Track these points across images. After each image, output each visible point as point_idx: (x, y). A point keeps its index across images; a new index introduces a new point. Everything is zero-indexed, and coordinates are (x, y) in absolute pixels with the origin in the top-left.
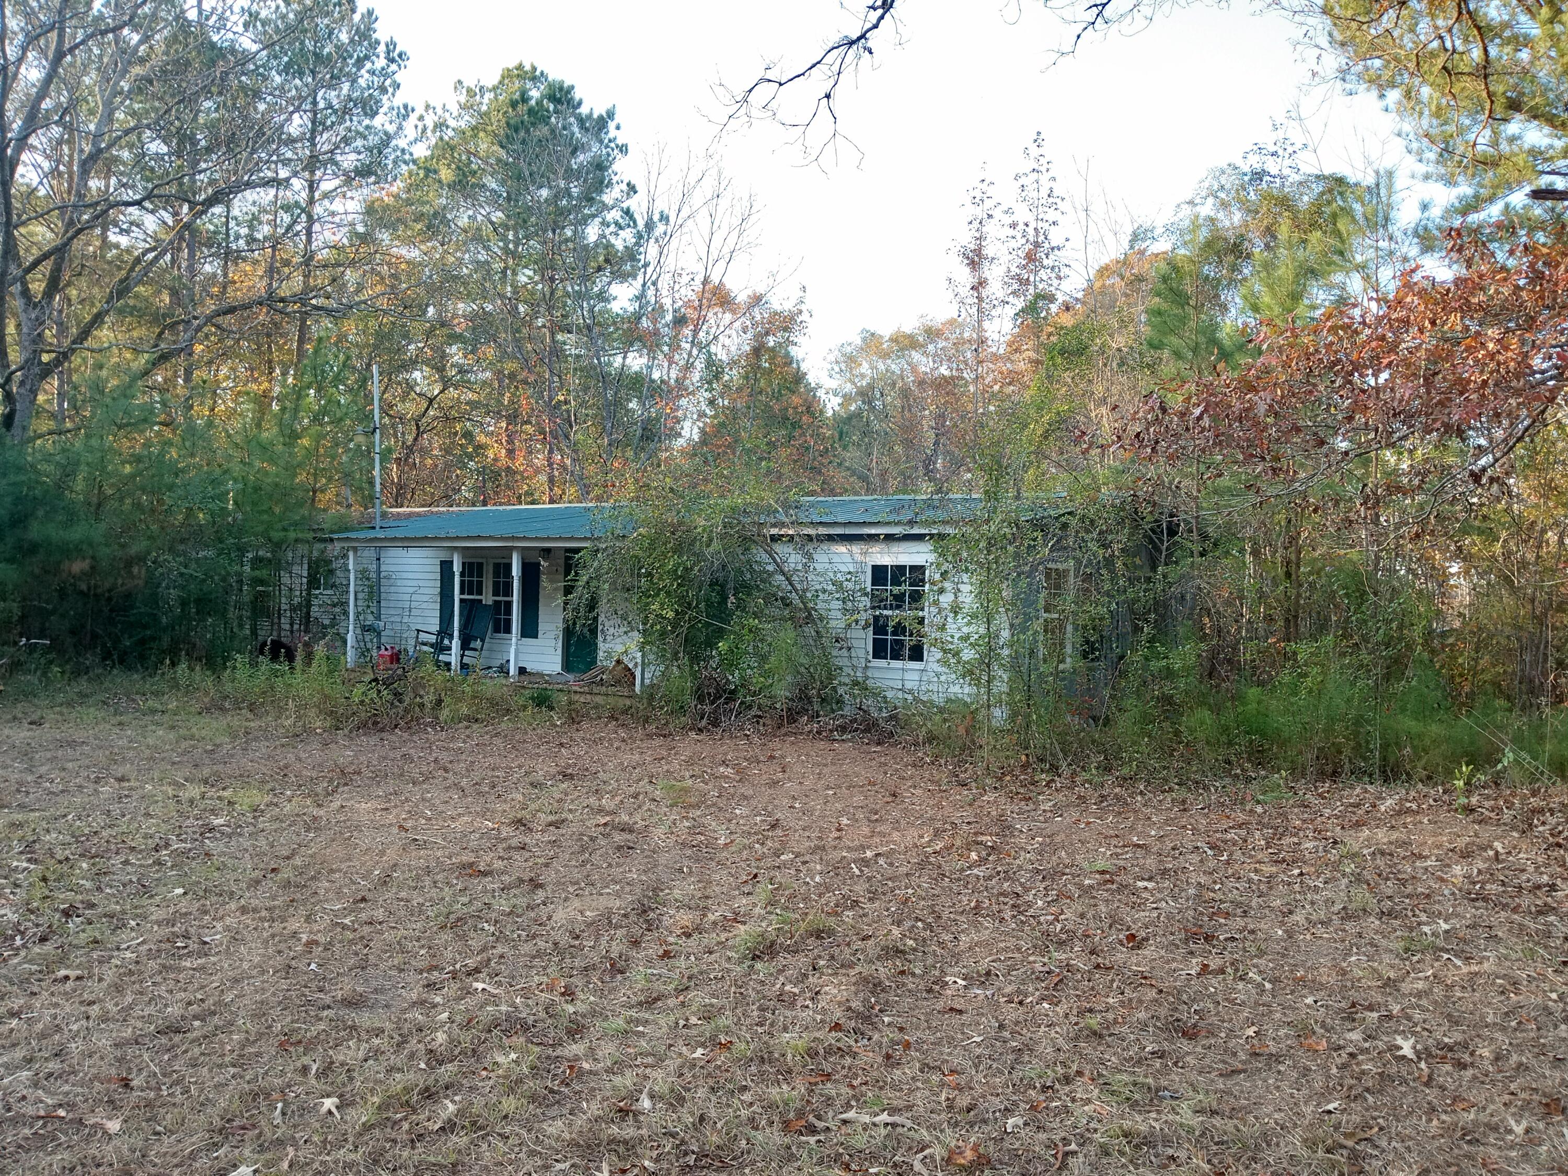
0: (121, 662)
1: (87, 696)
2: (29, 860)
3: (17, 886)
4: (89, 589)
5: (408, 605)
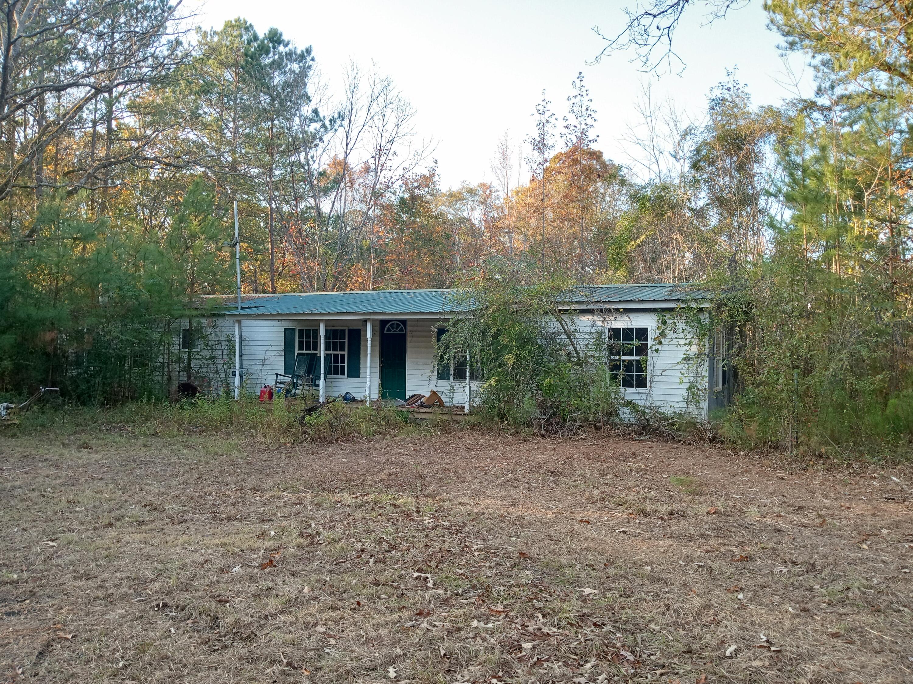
5: (262, 358)
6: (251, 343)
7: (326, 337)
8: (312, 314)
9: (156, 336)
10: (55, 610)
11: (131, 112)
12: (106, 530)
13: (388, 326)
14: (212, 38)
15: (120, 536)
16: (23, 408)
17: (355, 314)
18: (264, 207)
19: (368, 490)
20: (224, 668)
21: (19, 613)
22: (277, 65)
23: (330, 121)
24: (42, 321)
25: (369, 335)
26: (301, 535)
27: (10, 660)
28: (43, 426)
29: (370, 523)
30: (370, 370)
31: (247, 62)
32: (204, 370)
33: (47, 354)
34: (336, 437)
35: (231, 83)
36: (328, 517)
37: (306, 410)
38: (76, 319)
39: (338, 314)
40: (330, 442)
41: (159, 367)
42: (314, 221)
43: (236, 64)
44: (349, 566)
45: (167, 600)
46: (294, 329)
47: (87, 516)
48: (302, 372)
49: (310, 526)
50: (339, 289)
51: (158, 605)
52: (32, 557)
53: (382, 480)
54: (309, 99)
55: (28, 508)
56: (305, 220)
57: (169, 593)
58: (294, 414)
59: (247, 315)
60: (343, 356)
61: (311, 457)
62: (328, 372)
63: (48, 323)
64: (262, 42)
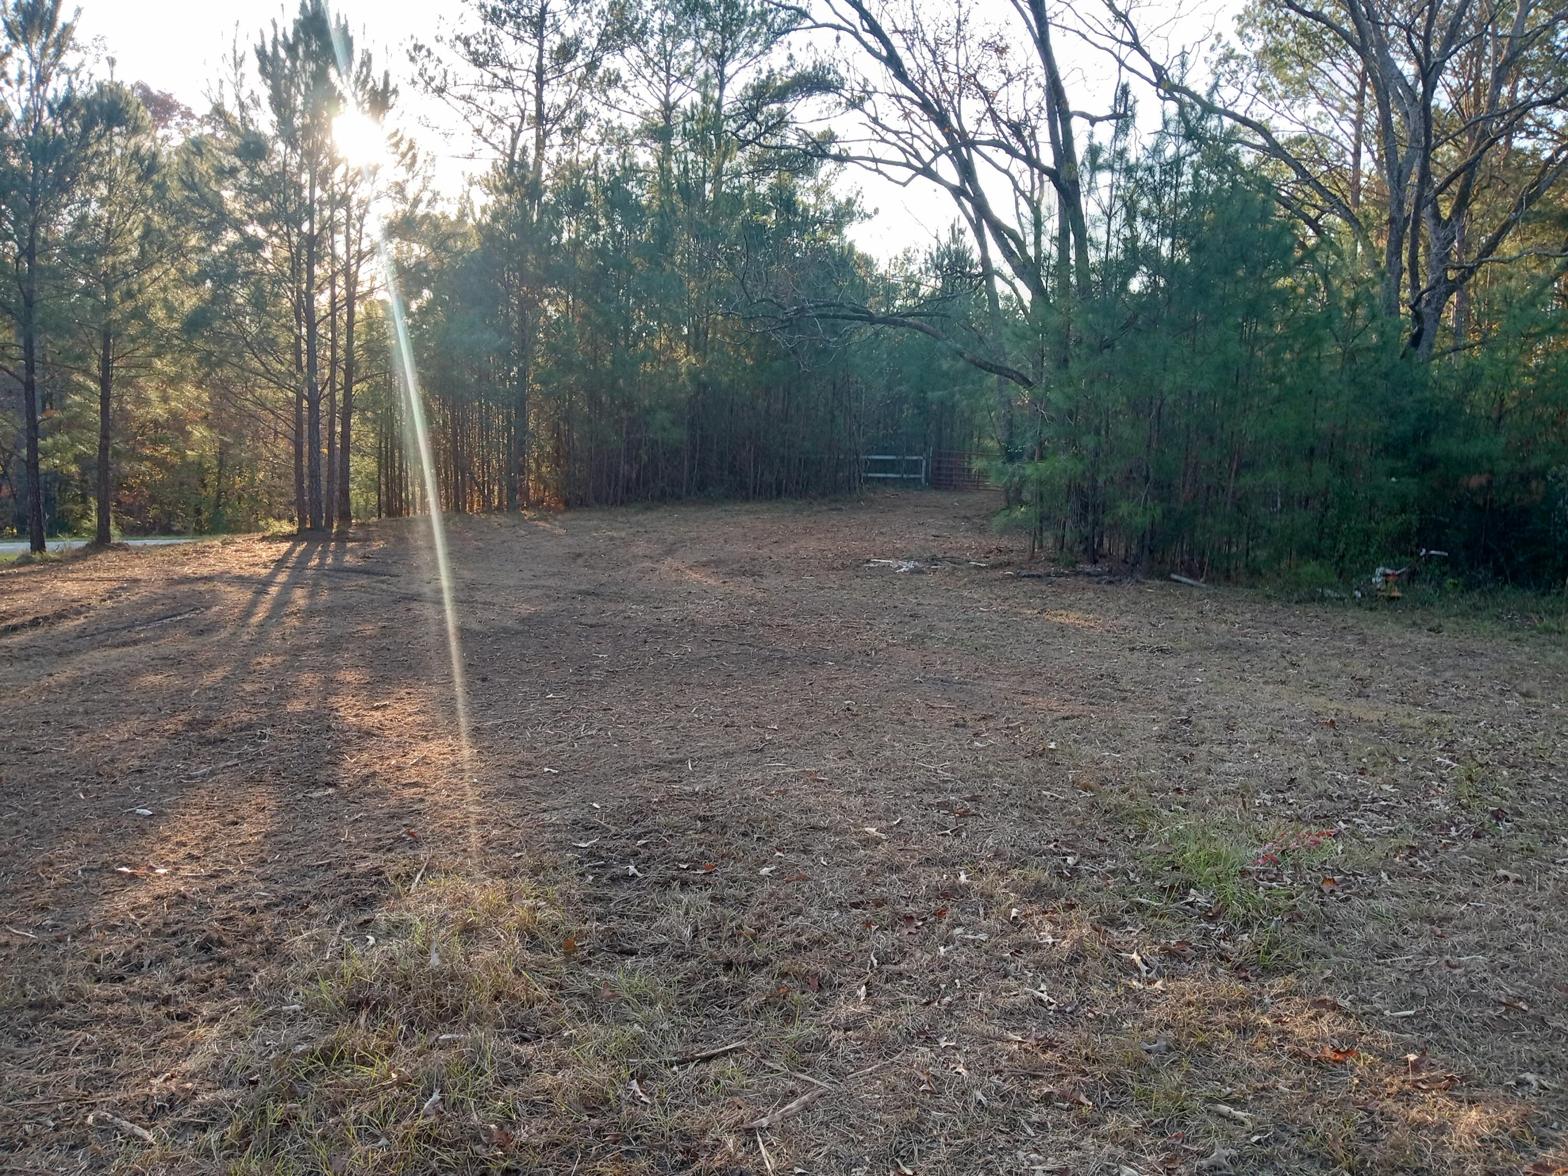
0: (1514, 577)
1: (1479, 609)
2: (1452, 759)
3: (1444, 780)
4: (1485, 504)
38: (1522, 457)
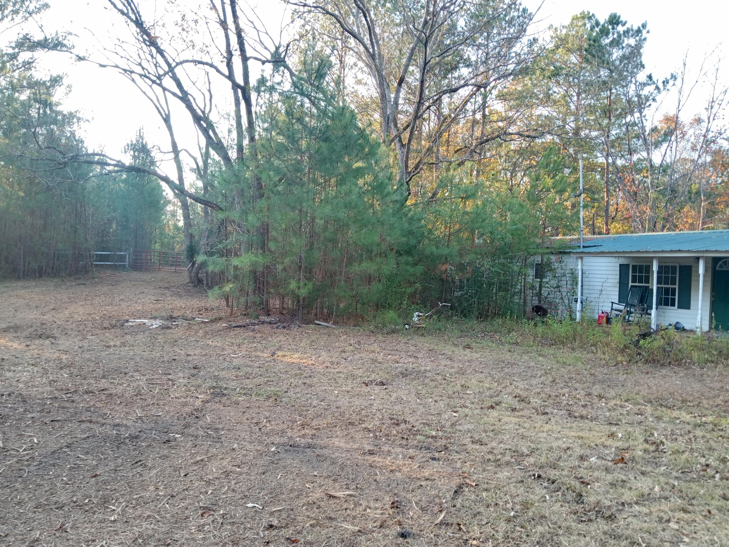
5: (600, 288)
6: (590, 276)
7: (658, 273)
8: (647, 252)
9: (516, 269)
10: (462, 462)
11: (500, 99)
12: (489, 410)
13: (720, 263)
14: (561, 31)
15: (501, 417)
16: (427, 316)
17: (689, 251)
18: (601, 163)
19: (705, 412)
20: (592, 538)
21: (439, 460)
22: (616, 43)
23: (664, 82)
24: (439, 257)
25: (701, 270)
26: (646, 441)
27: (437, 491)
28: (440, 329)
29: (711, 442)
30: (702, 304)
31: (590, 45)
32: (552, 296)
33: (442, 280)
34: (668, 361)
35: (576, 64)
36: (669, 430)
37: (641, 335)
38: (461, 255)
39: (671, 251)
40: (663, 365)
41: (518, 292)
42: (647, 171)
43: (580, 49)
44: (695, 476)
45: (540, 473)
46: (628, 265)
47: (475, 398)
48: (636, 302)
49: (653, 435)
50: (669, 229)
51: (534, 475)
52: (443, 422)
53: (718, 405)
54: (643, 66)
55: (436, 387)
56: (639, 171)
57: (541, 467)
58: (629, 337)
59: (589, 253)
60: (674, 290)
61: (647, 376)
62: (659, 303)
63: (444, 258)
64: (603, 26)
